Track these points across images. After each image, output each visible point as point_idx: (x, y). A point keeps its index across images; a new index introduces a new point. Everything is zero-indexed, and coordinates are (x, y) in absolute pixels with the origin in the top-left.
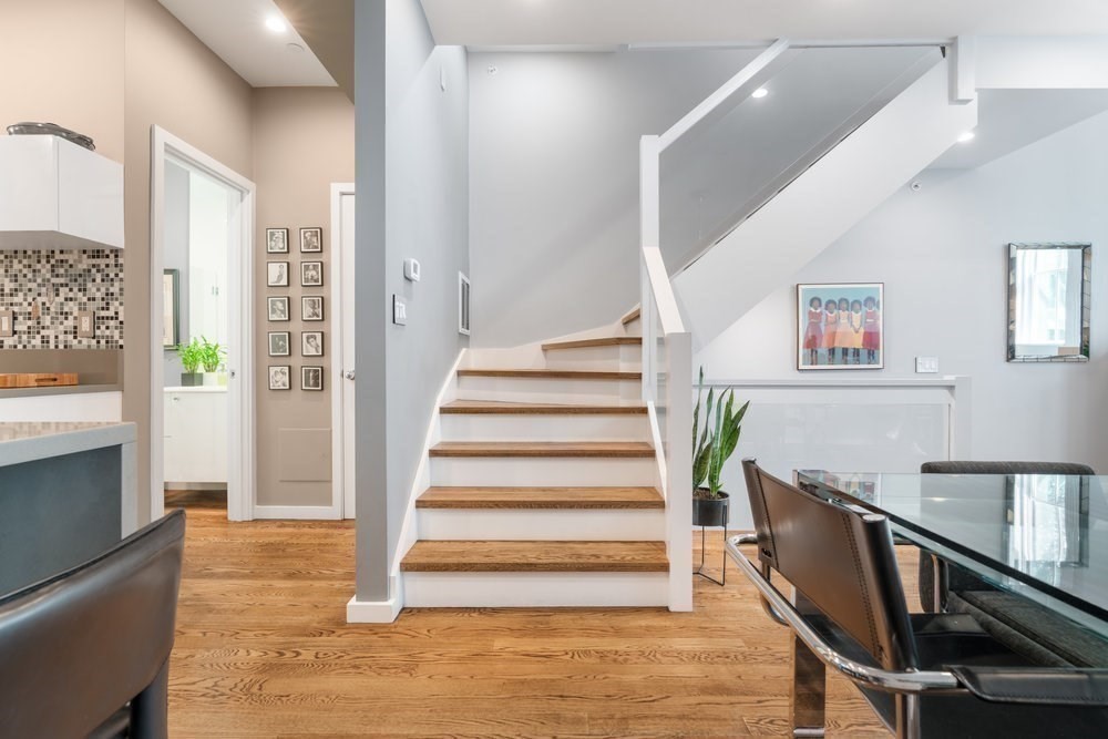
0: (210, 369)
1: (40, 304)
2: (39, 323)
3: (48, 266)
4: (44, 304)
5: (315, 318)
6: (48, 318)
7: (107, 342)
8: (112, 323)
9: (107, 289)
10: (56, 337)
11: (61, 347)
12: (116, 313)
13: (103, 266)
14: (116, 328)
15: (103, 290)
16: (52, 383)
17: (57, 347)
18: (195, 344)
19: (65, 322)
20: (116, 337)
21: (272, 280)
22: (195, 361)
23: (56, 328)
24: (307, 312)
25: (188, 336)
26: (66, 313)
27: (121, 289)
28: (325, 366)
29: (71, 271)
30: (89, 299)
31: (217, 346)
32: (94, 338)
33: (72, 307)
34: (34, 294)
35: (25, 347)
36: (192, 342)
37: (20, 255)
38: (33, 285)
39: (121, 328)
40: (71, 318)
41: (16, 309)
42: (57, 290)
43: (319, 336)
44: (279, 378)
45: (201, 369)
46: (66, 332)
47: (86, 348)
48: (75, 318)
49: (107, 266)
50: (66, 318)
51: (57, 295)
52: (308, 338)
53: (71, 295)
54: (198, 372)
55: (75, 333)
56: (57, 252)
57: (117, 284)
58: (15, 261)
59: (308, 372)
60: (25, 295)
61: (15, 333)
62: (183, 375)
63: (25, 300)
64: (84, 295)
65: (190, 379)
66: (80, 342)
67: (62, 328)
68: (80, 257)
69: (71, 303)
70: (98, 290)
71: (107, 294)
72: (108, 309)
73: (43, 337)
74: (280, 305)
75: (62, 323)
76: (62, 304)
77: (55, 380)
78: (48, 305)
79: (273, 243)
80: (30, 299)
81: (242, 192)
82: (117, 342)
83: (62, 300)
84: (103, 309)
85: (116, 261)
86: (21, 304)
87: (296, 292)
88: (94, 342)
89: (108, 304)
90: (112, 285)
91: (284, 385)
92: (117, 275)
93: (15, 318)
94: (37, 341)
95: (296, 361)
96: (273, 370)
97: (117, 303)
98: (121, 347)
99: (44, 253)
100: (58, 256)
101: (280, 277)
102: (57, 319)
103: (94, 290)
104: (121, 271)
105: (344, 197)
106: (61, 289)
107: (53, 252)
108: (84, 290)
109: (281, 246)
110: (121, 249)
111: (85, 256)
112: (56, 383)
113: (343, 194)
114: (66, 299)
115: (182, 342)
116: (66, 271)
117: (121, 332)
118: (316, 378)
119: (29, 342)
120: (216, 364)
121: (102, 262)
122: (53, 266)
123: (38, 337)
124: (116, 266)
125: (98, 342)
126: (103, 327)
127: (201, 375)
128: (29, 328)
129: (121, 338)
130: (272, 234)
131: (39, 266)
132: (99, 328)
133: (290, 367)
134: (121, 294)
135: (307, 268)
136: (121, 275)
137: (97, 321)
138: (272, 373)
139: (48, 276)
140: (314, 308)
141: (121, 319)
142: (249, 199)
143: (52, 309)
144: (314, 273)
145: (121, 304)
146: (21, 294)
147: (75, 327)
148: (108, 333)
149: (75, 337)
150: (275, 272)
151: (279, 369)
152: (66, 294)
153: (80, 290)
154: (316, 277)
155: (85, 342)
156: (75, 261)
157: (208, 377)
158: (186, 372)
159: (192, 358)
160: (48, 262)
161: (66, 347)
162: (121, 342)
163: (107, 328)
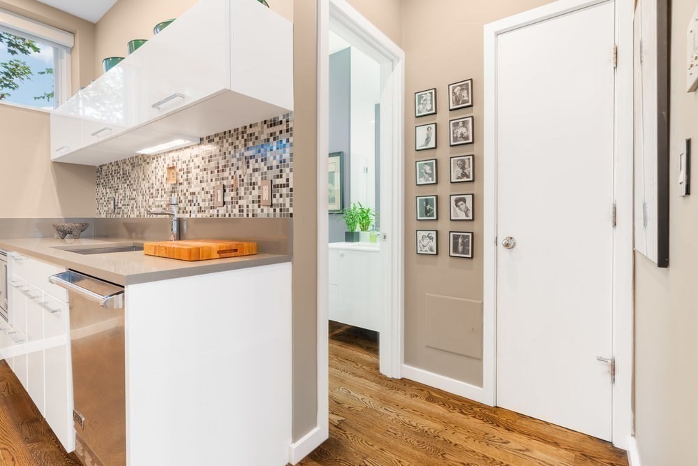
0: (364, 228)
1: (238, 177)
2: (237, 194)
3: (243, 141)
4: (240, 176)
5: (465, 179)
6: (243, 188)
7: (281, 210)
8: (284, 191)
9: (281, 156)
10: (248, 206)
11: (250, 216)
12: (288, 180)
13: (278, 134)
14: (287, 196)
15: (278, 157)
16: (233, 254)
17: (248, 215)
18: (355, 209)
19: (253, 192)
20: (288, 206)
21: (420, 144)
22: (355, 222)
23: (248, 198)
24: (456, 173)
25: (350, 203)
26: (254, 183)
27: (291, 155)
28: (475, 231)
29: (257, 143)
30: (268, 168)
31: (368, 211)
32: (272, 206)
33: (257, 177)
34: (234, 168)
35: (230, 215)
36: (352, 208)
37: (227, 135)
38: (234, 161)
39: (291, 195)
40: (256, 187)
41: (225, 182)
42: (248, 162)
43: (469, 198)
44: (427, 243)
45: (358, 228)
46: (253, 202)
47: (266, 217)
48: (259, 188)
49: (281, 132)
50: (254, 189)
51: (248, 167)
52: (457, 201)
53: (257, 166)
54: (356, 231)
55: (259, 202)
56: (248, 127)
57: (288, 150)
58: (225, 141)
59: (456, 238)
60: (230, 170)
61: (224, 203)
62: (346, 233)
63: (230, 174)
64: (265, 165)
65: (351, 236)
66: (262, 211)
67: (251, 198)
68: (262, 128)
69: (256, 174)
70: (275, 158)
71: (281, 162)
72: (281, 177)
73: (240, 206)
74: (428, 169)
75: (251, 193)
76: (251, 174)
77: (236, 250)
78: (242, 177)
79: (421, 106)
80: (232, 174)
81: (393, 61)
82: (288, 209)
83: (251, 171)
84: (278, 177)
85: (287, 125)
86: (228, 178)
87: (444, 153)
88: (271, 210)
89: (281, 171)
90: (285, 152)
91: (431, 250)
92: (288, 140)
93: (225, 191)
94: (236, 211)
95: (444, 226)
96: (420, 234)
97: (287, 170)
98: (291, 215)
99: (240, 130)
100: (249, 131)
101: (428, 140)
102: (248, 189)
103: (271, 158)
104: (291, 135)
105: (499, 37)
106: (251, 161)
107: (245, 127)
108: (264, 160)
109: (429, 108)
110: (291, 112)
111: (266, 126)
112: (237, 253)
113: (498, 34)
114: (254, 170)
115: (346, 208)
116: (254, 143)
117: (291, 200)
118: (465, 244)
119: (232, 211)
120: (368, 224)
121: (276, 129)
122: (245, 141)
123: (237, 206)
124: (287, 131)
125: (275, 211)
126: (278, 195)
127: (358, 233)
128: (232, 198)
129: (291, 205)
130: (420, 97)
131: (237, 143)
132: (275, 196)
133: (437, 232)
134: (291, 160)
135: (456, 125)
136: (291, 140)
137: (274, 188)
138: (419, 238)
139: (243, 150)
140: (463, 168)
141: (291, 186)
142: (400, 67)
143: (245, 181)
144: (463, 130)
145: (291, 170)
146: (228, 169)
147: (259, 197)
148: (281, 201)
149: (259, 206)
150: (422, 135)
151: (426, 233)
152: (254, 165)
153: (262, 161)
154: (465, 135)
155: (266, 209)
156: (259, 132)
157: (363, 234)
158: (348, 231)
159: (352, 221)
160: (243, 137)
161: (253, 215)
162: (291, 210)
163: (281, 196)
